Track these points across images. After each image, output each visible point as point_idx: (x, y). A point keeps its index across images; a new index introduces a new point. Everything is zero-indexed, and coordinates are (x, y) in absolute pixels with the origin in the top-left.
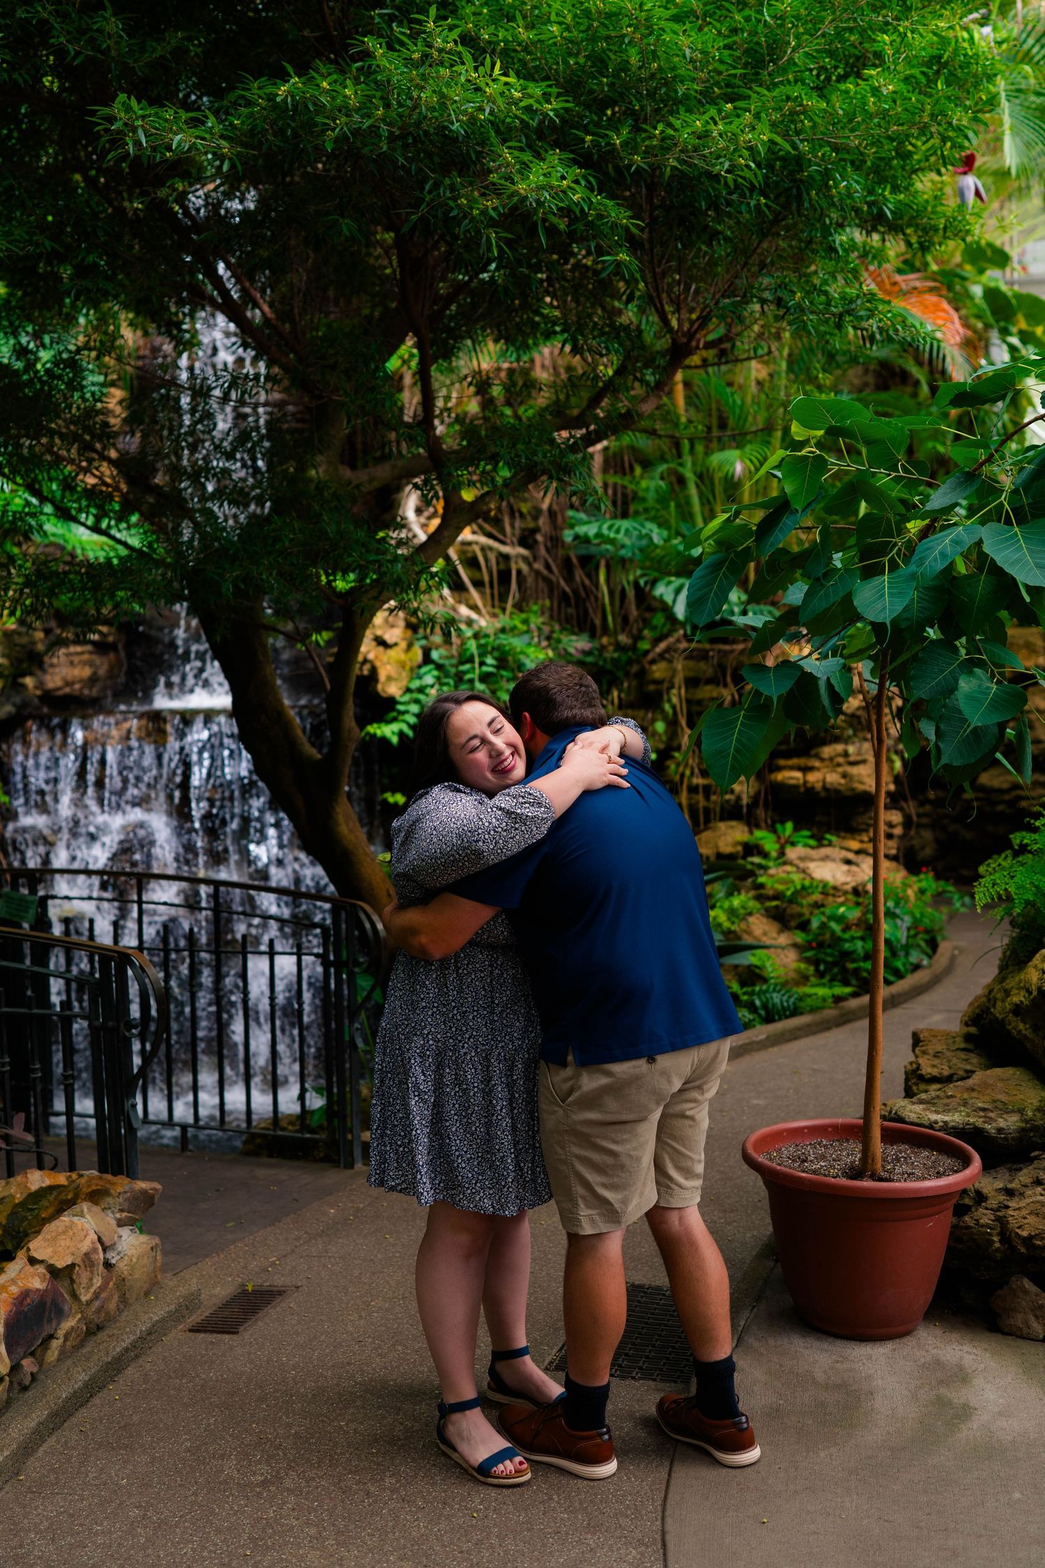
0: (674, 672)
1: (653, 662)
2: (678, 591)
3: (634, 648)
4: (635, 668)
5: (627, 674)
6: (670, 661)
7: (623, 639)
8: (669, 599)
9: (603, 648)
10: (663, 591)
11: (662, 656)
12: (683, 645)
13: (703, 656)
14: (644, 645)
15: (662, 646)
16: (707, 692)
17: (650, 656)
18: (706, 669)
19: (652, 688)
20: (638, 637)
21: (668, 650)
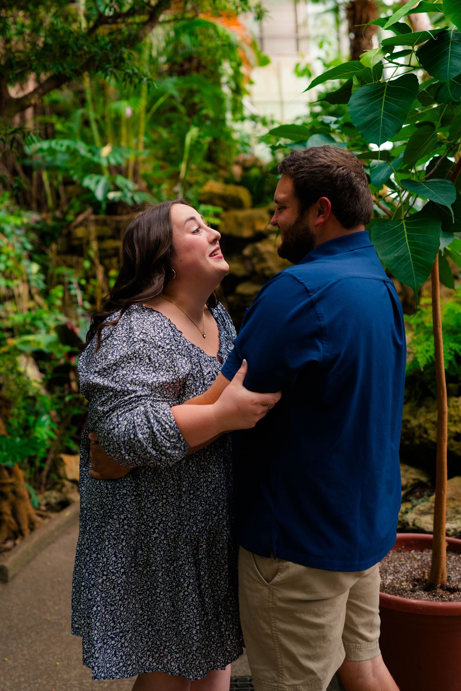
0: (89, 233)
1: (76, 227)
2: (97, 182)
3: (63, 219)
4: (65, 231)
5: (60, 235)
6: (86, 226)
7: (58, 214)
8: (92, 187)
9: (44, 220)
10: (89, 182)
11: (81, 224)
12: (93, 217)
13: (104, 223)
14: (70, 217)
15: (81, 218)
16: (110, 244)
17: (74, 224)
18: (108, 231)
19: (76, 243)
20: (65, 214)
21: (86, 220)
